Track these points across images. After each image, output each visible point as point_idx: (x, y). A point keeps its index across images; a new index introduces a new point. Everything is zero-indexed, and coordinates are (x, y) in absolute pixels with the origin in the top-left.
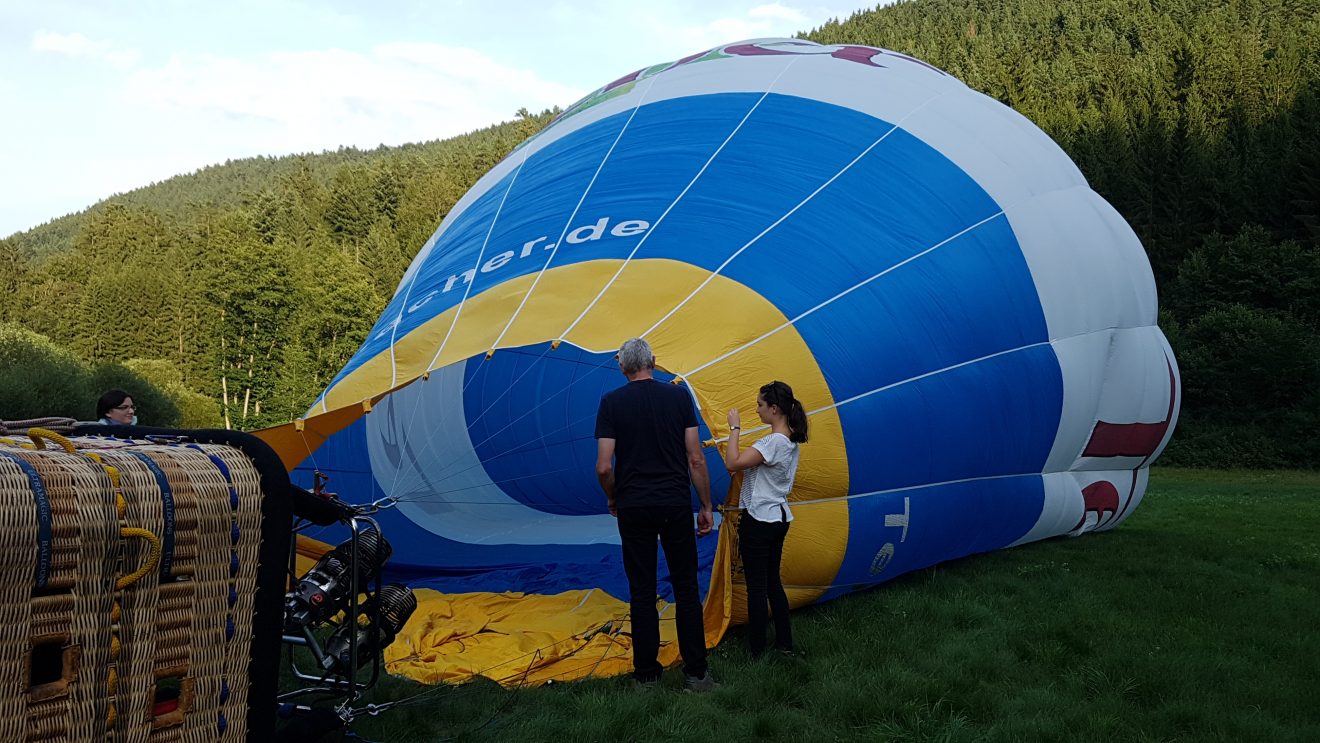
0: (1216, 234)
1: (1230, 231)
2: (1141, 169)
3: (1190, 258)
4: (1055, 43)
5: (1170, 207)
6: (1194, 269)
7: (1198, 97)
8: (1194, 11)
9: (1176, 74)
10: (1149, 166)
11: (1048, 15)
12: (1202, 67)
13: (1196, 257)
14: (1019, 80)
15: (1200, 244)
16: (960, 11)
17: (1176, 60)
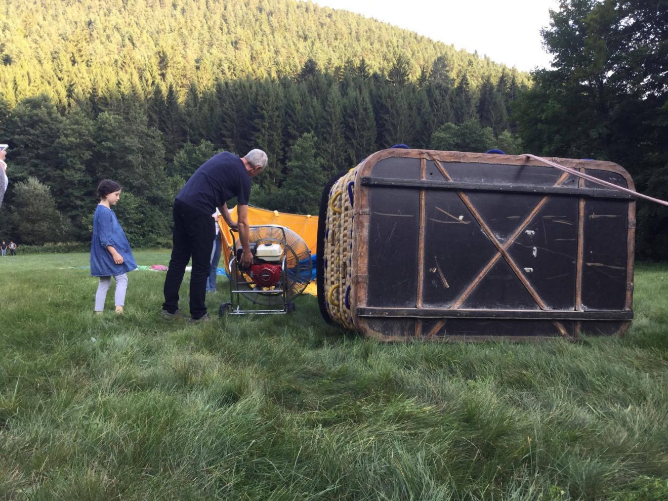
0: (189, 143)
1: (196, 142)
2: (153, 107)
3: (179, 153)
4: (91, 35)
5: (167, 127)
6: (181, 158)
7: (171, 76)
8: (157, 33)
9: (160, 63)
10: (156, 106)
11: (83, 19)
12: (172, 61)
13: (182, 153)
14: (80, 51)
15: (183, 147)
16: (31, 6)
17: (160, 56)
